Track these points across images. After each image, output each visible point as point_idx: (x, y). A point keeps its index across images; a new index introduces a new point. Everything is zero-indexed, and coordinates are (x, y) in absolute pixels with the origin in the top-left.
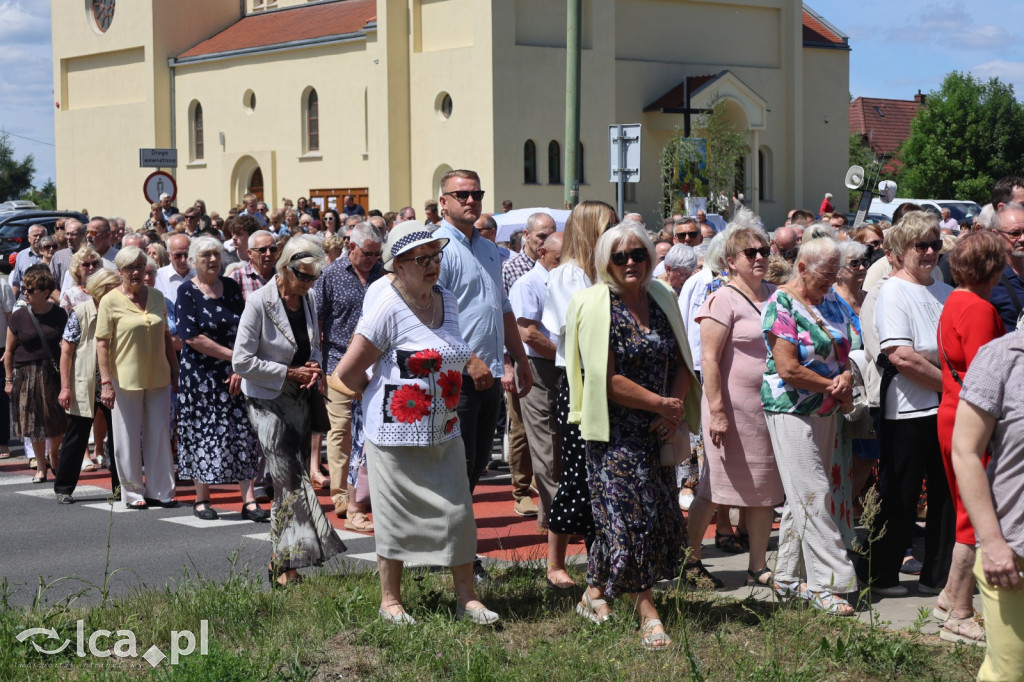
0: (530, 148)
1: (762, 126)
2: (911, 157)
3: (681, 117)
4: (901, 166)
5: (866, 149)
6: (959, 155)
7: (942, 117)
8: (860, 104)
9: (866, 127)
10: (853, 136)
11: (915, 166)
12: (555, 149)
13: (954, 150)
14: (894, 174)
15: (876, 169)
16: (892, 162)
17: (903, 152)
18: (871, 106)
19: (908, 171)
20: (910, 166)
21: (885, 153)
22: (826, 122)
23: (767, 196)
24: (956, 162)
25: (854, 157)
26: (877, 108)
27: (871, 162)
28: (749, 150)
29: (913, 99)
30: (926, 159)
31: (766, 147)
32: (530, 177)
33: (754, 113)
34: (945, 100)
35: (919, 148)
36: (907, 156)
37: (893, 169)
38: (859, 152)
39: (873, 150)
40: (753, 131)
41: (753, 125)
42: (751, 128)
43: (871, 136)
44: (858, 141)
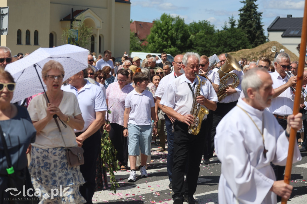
0: (19, 32)
1: (100, 27)
2: (150, 40)
3: (69, 22)
4: (147, 43)
5: (136, 37)
6: (166, 40)
7: (160, 28)
8: (135, 23)
9: (137, 30)
10: (132, 33)
11: (152, 44)
12: (28, 32)
13: (165, 39)
14: (145, 46)
15: (140, 44)
16: (145, 42)
17: (148, 39)
18: (139, 24)
19: (149, 45)
20: (150, 43)
21: (143, 39)
22: (122, 27)
23: (102, 51)
24: (165, 42)
25: (132, 40)
26: (140, 25)
27: (138, 41)
28: (96, 35)
29: (152, 22)
30: (155, 41)
31: (102, 35)
32: (19, 42)
33: (98, 23)
34: (161, 22)
35: (153, 38)
36: (149, 40)
37: (145, 44)
38: (134, 38)
39: (139, 38)
40: (97, 29)
41: (97, 27)
42: (96, 28)
43: (138, 33)
44: (134, 35)
